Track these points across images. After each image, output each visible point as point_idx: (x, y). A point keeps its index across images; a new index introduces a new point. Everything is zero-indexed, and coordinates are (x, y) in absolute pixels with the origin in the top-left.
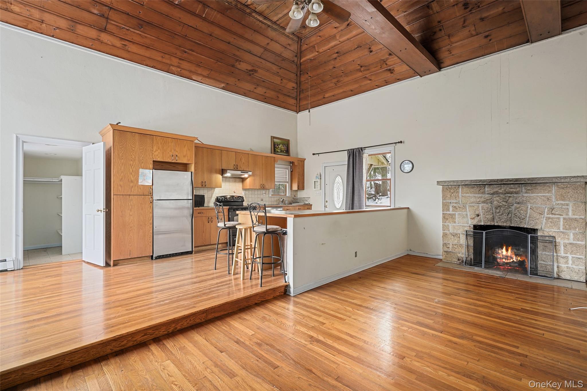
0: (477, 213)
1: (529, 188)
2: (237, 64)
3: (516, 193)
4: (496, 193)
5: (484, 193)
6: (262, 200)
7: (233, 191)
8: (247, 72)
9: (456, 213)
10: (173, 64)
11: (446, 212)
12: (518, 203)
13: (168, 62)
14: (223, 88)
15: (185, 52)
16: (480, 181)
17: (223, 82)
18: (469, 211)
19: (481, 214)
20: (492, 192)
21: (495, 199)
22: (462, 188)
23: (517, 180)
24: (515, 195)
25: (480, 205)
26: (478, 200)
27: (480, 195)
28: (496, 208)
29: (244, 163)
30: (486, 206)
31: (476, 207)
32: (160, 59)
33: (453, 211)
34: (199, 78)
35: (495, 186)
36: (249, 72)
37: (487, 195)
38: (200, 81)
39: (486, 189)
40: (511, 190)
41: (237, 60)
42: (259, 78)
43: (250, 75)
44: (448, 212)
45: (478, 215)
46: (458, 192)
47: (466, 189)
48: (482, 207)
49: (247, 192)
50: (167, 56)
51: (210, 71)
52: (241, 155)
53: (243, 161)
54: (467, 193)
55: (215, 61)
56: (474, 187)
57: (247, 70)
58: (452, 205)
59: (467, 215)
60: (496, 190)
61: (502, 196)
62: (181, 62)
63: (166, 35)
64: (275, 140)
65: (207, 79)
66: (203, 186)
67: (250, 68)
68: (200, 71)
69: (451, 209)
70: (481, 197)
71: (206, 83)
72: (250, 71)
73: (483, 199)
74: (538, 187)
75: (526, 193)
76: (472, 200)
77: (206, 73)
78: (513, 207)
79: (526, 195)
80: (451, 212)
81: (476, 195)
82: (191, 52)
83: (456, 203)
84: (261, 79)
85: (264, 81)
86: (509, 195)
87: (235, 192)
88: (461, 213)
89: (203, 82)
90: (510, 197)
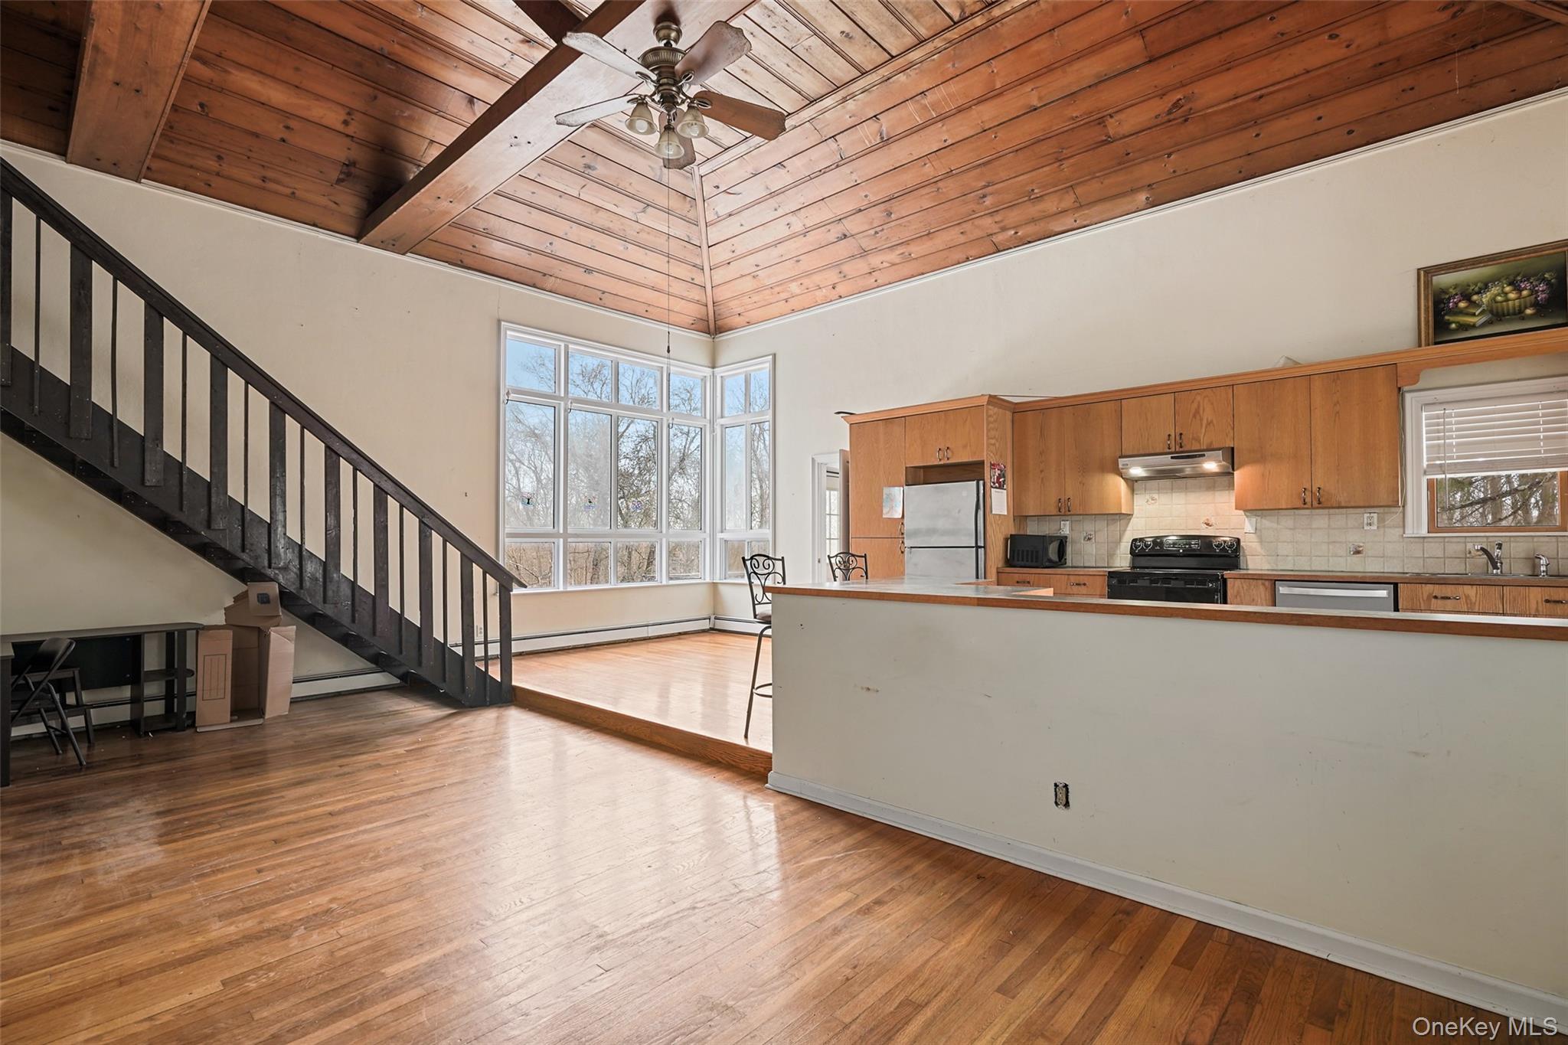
2: (1113, 127)
6: (1358, 552)
7: (1204, 519)
8: (1170, 121)
10: (990, 232)
13: (978, 233)
14: (1152, 204)
15: (984, 196)
17: (1134, 191)
29: (1209, 423)
32: (962, 239)
34: (1069, 222)
36: (1172, 117)
38: (1076, 225)
41: (1101, 121)
42: (1231, 103)
43: (1186, 120)
49: (1267, 523)
50: (967, 226)
51: (1071, 193)
52: (1199, 398)
53: (1207, 415)
55: (1058, 164)
57: (1156, 117)
62: (998, 218)
63: (927, 197)
64: (1444, 280)
65: (1086, 212)
66: (1063, 510)
67: (1160, 106)
68: (1050, 205)
71: (1095, 220)
72: (1170, 112)
77: (1068, 201)
82: (990, 189)
84: (1239, 101)
85: (1261, 97)
87: (1212, 521)
89: (1085, 223)
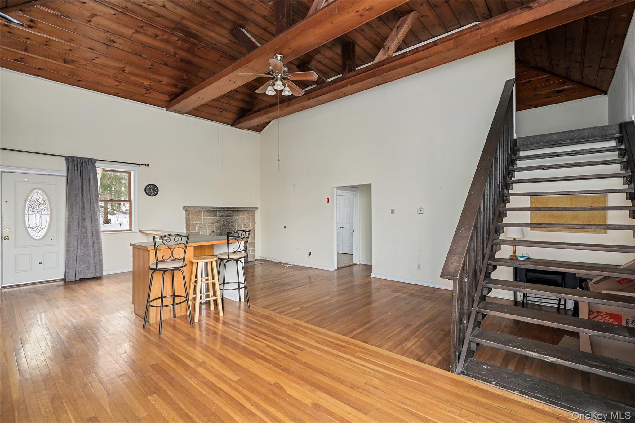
0: (212, 230)
1: (237, 213)
3: (232, 216)
4: (222, 216)
5: (216, 216)
9: (200, 231)
11: (193, 231)
12: (232, 222)
16: (217, 208)
18: (208, 229)
19: (215, 231)
20: (220, 215)
21: (222, 220)
22: (204, 212)
23: (234, 208)
24: (231, 217)
25: (214, 225)
26: (213, 221)
27: (214, 217)
28: (222, 226)
30: (218, 225)
31: (212, 226)
33: (198, 230)
35: (222, 211)
37: (218, 218)
39: (217, 214)
40: (230, 214)
44: (195, 231)
45: (213, 232)
46: (201, 215)
47: (206, 213)
48: (216, 226)
54: (207, 216)
56: (211, 212)
58: (197, 225)
59: (207, 232)
60: (222, 214)
61: (225, 218)
69: (197, 228)
70: (215, 219)
73: (216, 220)
74: (240, 213)
75: (236, 216)
76: (210, 221)
78: (230, 225)
79: (235, 217)
80: (197, 231)
81: (212, 218)
83: (200, 224)
86: (228, 217)
88: (203, 231)
90: (229, 218)
